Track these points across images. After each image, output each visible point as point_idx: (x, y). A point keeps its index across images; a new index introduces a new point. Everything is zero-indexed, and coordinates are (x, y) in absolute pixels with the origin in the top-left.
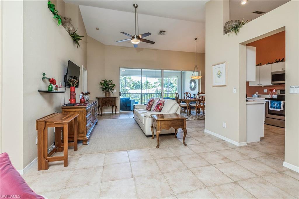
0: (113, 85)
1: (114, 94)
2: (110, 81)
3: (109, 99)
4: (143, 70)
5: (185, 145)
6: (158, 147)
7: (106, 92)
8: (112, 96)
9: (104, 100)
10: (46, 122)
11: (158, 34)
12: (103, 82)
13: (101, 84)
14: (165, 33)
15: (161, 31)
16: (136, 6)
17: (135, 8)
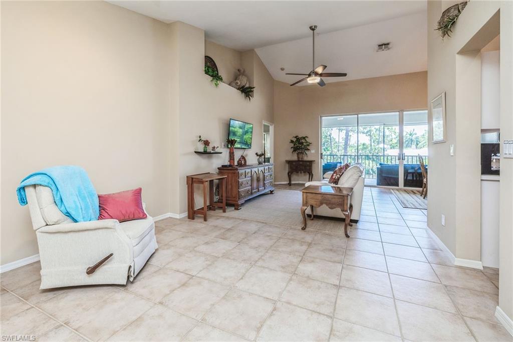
0: (308, 143)
1: (310, 156)
2: (304, 138)
3: (301, 163)
4: (359, 115)
5: (347, 236)
6: (303, 229)
7: (298, 153)
8: (306, 159)
9: (294, 164)
10: (192, 179)
11: (377, 51)
12: (294, 140)
13: (292, 142)
14: (390, 46)
15: (379, 46)
16: (313, 29)
17: (312, 31)
